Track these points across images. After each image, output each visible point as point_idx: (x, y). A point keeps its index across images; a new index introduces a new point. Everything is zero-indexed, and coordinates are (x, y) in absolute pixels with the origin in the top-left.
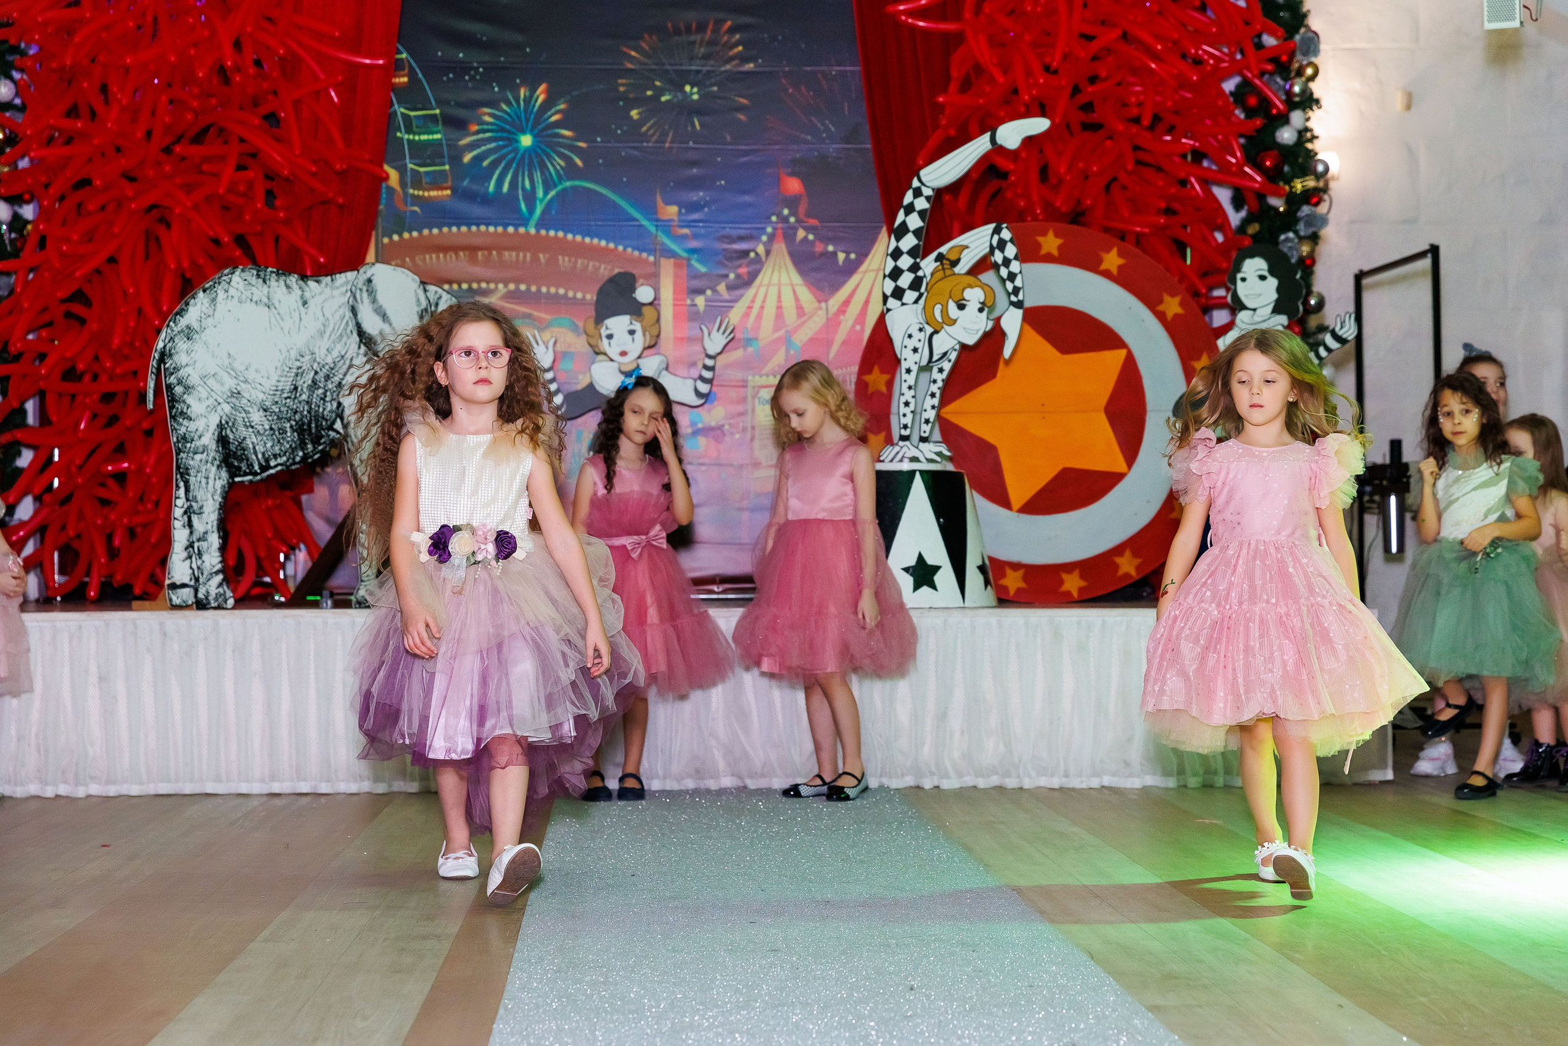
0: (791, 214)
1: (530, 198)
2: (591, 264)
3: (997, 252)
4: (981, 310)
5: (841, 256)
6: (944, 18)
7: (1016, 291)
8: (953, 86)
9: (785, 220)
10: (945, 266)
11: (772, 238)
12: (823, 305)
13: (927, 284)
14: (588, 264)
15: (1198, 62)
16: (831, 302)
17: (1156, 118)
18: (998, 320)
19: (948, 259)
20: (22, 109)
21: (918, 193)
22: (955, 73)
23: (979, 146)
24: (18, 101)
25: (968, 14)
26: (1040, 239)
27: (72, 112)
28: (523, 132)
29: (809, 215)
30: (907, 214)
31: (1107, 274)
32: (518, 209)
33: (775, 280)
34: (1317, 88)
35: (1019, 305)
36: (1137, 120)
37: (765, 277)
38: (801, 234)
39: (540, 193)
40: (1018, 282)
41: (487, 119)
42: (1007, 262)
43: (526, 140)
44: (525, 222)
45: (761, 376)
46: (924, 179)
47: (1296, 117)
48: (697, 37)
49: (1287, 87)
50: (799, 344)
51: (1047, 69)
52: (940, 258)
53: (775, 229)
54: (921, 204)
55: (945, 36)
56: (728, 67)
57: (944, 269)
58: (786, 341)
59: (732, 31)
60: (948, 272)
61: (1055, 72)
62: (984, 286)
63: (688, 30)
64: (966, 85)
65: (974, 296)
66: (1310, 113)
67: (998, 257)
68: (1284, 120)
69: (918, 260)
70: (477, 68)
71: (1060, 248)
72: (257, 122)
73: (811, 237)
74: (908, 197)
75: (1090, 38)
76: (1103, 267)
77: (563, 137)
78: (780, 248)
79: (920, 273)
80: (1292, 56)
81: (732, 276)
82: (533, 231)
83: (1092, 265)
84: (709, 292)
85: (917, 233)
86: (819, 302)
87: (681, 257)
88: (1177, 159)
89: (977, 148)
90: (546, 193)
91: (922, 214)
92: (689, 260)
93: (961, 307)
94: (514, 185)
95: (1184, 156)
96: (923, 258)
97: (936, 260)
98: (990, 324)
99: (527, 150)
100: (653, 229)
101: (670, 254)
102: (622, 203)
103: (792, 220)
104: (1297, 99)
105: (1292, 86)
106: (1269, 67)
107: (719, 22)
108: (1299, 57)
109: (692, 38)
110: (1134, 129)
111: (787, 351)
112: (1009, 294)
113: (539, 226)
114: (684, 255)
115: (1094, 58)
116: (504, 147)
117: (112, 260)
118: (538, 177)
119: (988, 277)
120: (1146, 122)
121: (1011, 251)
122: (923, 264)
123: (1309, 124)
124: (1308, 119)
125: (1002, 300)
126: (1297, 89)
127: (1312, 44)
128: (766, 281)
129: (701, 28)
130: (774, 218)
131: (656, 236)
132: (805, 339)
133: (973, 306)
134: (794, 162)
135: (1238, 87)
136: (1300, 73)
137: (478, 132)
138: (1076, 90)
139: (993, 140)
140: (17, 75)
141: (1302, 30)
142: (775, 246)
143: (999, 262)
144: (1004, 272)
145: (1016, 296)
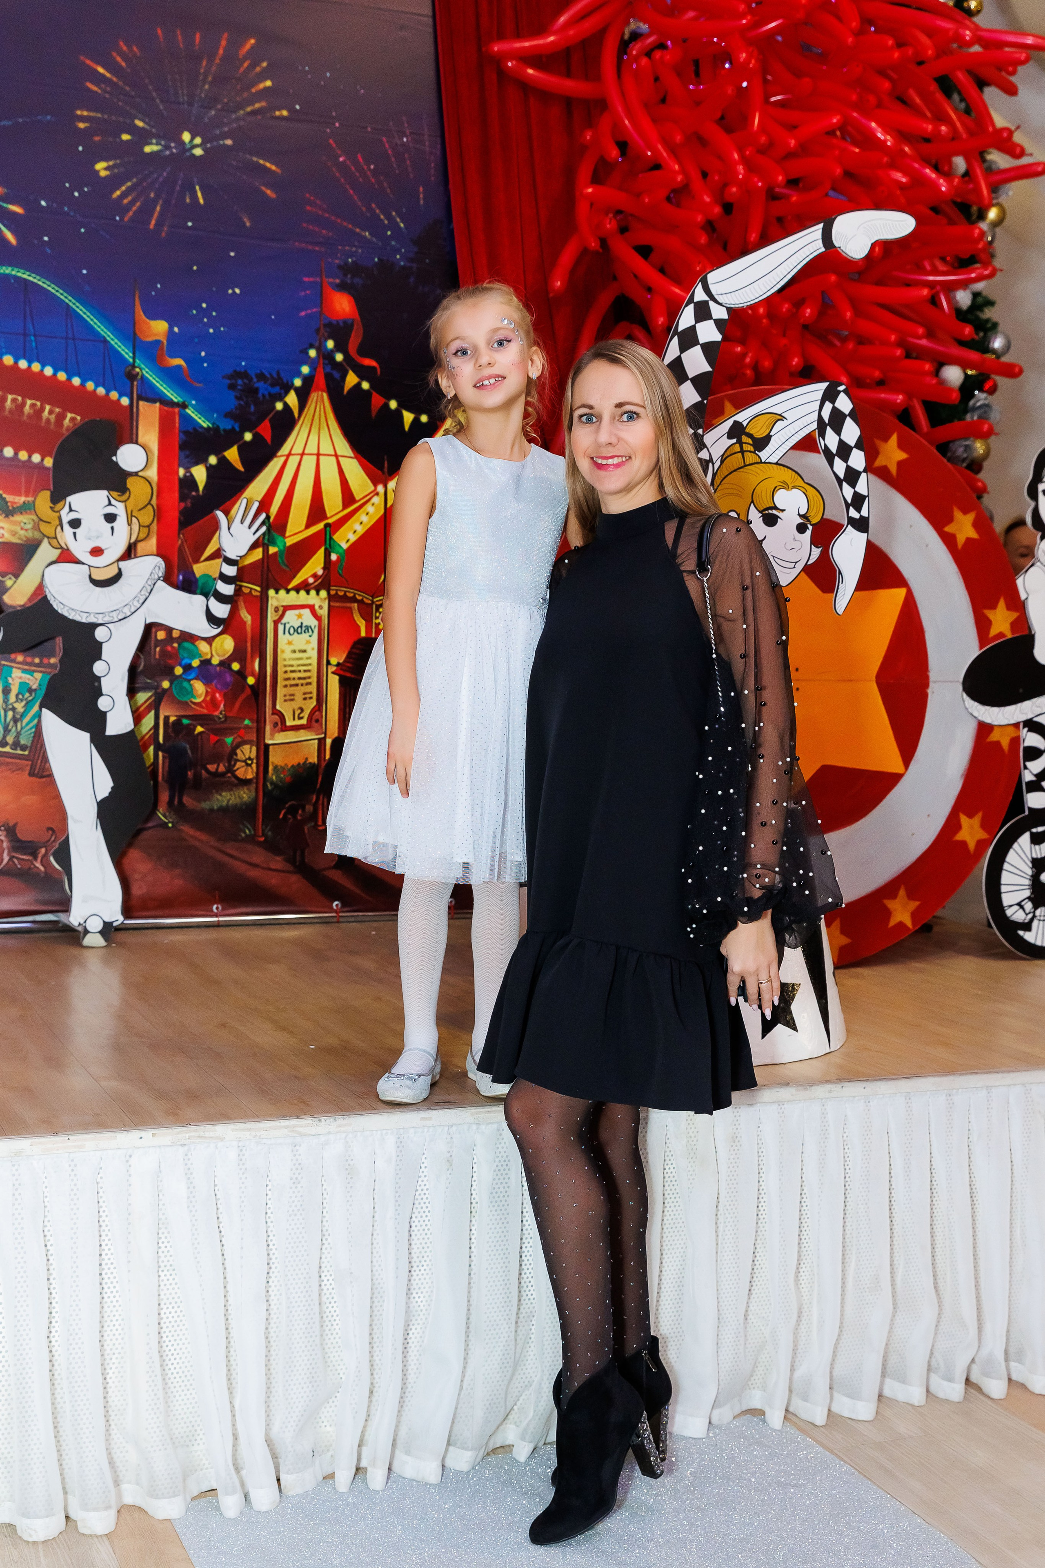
0: (338, 348)
2: (29, 402)
3: (829, 431)
4: (801, 528)
5: (408, 417)
7: (858, 501)
9: (329, 356)
10: (745, 447)
11: (308, 381)
12: (380, 488)
13: (714, 475)
14: (24, 404)
16: (392, 485)
19: (750, 436)
29: (363, 351)
30: (683, 348)
33: (312, 448)
35: (862, 525)
37: (295, 441)
38: (351, 379)
40: (861, 487)
42: (845, 450)
45: (288, 591)
46: (713, 289)
50: (345, 546)
52: (737, 431)
53: (313, 369)
54: (708, 332)
57: (742, 452)
58: (323, 540)
60: (750, 458)
62: (808, 486)
65: (791, 502)
67: (832, 441)
69: (700, 431)
73: (365, 385)
74: (686, 319)
78: (321, 398)
81: (248, 436)
84: (213, 460)
85: (700, 382)
86: (375, 485)
87: (172, 404)
91: (709, 349)
92: (184, 406)
93: (771, 519)
97: (730, 434)
98: (816, 552)
100: (127, 354)
101: (152, 396)
102: (80, 310)
103: (339, 357)
111: (327, 554)
112: (848, 506)
114: (176, 399)
121: (855, 432)
122: (708, 439)
128: (298, 449)
130: (313, 353)
131: (133, 366)
132: (353, 538)
133: (789, 519)
134: (345, 269)
139: (826, 240)
142: (314, 396)
143: (834, 448)
144: (840, 467)
145: (859, 510)
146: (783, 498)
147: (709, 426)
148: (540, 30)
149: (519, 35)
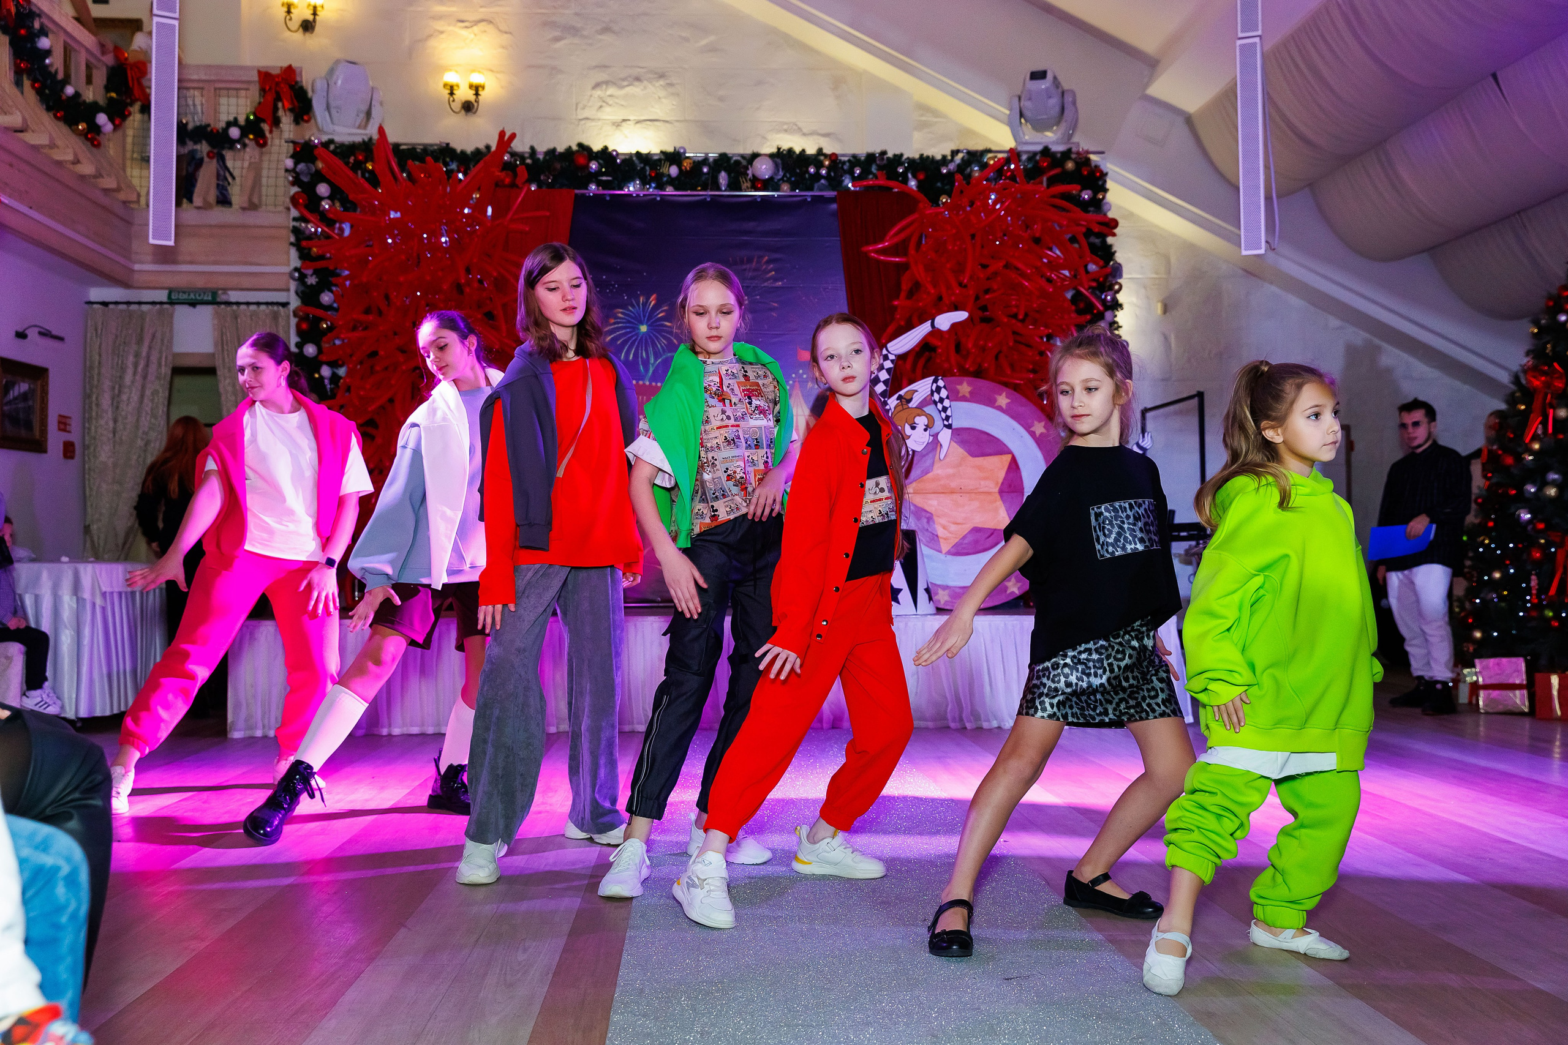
0: (803, 373)
1: (646, 363)
3: (935, 394)
4: (925, 430)
6: (897, 256)
7: (947, 418)
8: (903, 295)
10: (904, 402)
15: (1049, 280)
17: (1026, 315)
18: (935, 436)
19: (905, 398)
20: (336, 310)
21: (886, 358)
22: (905, 286)
23: (924, 329)
24: (335, 305)
25: (912, 251)
26: (959, 387)
27: (367, 311)
28: (642, 324)
31: (1000, 408)
32: (639, 370)
34: (1120, 297)
35: (949, 427)
36: (1015, 316)
39: (652, 360)
40: (949, 413)
41: (620, 315)
42: (941, 400)
43: (644, 328)
44: (643, 379)
46: (889, 349)
47: (1108, 315)
48: (748, 266)
49: (1103, 297)
51: (961, 285)
52: (900, 398)
53: (794, 382)
54: (888, 364)
55: (897, 264)
56: (766, 284)
57: (902, 405)
59: (768, 262)
60: (905, 407)
61: (965, 286)
62: (928, 415)
63: (742, 262)
64: (911, 294)
65: (921, 421)
66: (1117, 313)
67: (936, 397)
68: (1100, 316)
69: (886, 399)
70: (614, 285)
71: (971, 393)
72: (479, 316)
74: (880, 360)
75: (984, 266)
76: (997, 404)
77: (666, 326)
78: (797, 392)
79: (888, 407)
80: (1106, 277)
82: (647, 383)
83: (990, 402)
85: (885, 382)
88: (1038, 339)
89: (921, 331)
90: (656, 360)
91: (888, 371)
93: (913, 428)
94: (636, 355)
95: (1042, 338)
96: (889, 398)
97: (897, 399)
98: (931, 438)
99: (644, 333)
103: (805, 376)
104: (1109, 304)
105: (1106, 296)
106: (1094, 284)
107: (760, 257)
108: (1110, 279)
109: (744, 267)
110: (1014, 321)
112: (943, 420)
113: (651, 380)
115: (988, 279)
116: (630, 332)
117: (391, 401)
118: (651, 349)
119: (930, 409)
120: (1021, 317)
121: (944, 393)
122: (889, 402)
123: (1116, 319)
124: (1116, 316)
125: (938, 424)
126: (1109, 298)
127: (1117, 271)
129: (750, 260)
130: (794, 375)
133: (920, 427)
135: (1073, 297)
136: (1111, 288)
137: (615, 323)
138: (977, 298)
139: (933, 325)
140: (334, 289)
141: (1111, 263)
142: (794, 393)
143: (937, 400)
144: (940, 406)
145: (948, 421)
146: (917, 420)
147: (890, 397)
148: (882, 241)
149: (876, 242)
